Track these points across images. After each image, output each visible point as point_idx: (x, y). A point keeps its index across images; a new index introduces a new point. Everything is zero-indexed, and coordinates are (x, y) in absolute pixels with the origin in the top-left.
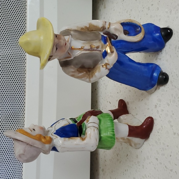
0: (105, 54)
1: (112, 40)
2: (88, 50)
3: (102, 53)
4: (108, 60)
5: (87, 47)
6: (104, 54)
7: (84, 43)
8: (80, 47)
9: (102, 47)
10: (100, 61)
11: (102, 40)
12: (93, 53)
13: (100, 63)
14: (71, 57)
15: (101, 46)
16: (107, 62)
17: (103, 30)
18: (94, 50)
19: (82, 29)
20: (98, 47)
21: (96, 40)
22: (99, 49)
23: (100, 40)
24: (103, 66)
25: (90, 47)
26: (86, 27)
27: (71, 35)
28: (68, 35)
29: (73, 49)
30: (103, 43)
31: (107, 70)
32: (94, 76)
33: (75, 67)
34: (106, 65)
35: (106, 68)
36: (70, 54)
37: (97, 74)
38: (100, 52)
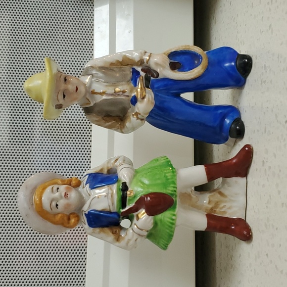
1: (152, 78)
2: (112, 95)
3: (131, 98)
4: (138, 109)
5: (110, 90)
6: (134, 100)
7: (107, 86)
8: (102, 91)
9: (131, 91)
10: (129, 109)
11: (132, 80)
13: (129, 111)
14: (90, 104)
15: (130, 89)
16: (137, 111)
17: (140, 64)
18: (118, 95)
19: (112, 64)
20: (124, 92)
21: (122, 81)
22: (126, 94)
23: (128, 82)
24: (133, 115)
25: (114, 91)
26: (118, 61)
27: (92, 75)
28: (89, 75)
29: (93, 93)
30: (133, 85)
31: (139, 121)
32: (125, 127)
33: (98, 115)
34: (137, 114)
35: (138, 118)
36: (88, 100)
37: (127, 124)
38: (127, 98)
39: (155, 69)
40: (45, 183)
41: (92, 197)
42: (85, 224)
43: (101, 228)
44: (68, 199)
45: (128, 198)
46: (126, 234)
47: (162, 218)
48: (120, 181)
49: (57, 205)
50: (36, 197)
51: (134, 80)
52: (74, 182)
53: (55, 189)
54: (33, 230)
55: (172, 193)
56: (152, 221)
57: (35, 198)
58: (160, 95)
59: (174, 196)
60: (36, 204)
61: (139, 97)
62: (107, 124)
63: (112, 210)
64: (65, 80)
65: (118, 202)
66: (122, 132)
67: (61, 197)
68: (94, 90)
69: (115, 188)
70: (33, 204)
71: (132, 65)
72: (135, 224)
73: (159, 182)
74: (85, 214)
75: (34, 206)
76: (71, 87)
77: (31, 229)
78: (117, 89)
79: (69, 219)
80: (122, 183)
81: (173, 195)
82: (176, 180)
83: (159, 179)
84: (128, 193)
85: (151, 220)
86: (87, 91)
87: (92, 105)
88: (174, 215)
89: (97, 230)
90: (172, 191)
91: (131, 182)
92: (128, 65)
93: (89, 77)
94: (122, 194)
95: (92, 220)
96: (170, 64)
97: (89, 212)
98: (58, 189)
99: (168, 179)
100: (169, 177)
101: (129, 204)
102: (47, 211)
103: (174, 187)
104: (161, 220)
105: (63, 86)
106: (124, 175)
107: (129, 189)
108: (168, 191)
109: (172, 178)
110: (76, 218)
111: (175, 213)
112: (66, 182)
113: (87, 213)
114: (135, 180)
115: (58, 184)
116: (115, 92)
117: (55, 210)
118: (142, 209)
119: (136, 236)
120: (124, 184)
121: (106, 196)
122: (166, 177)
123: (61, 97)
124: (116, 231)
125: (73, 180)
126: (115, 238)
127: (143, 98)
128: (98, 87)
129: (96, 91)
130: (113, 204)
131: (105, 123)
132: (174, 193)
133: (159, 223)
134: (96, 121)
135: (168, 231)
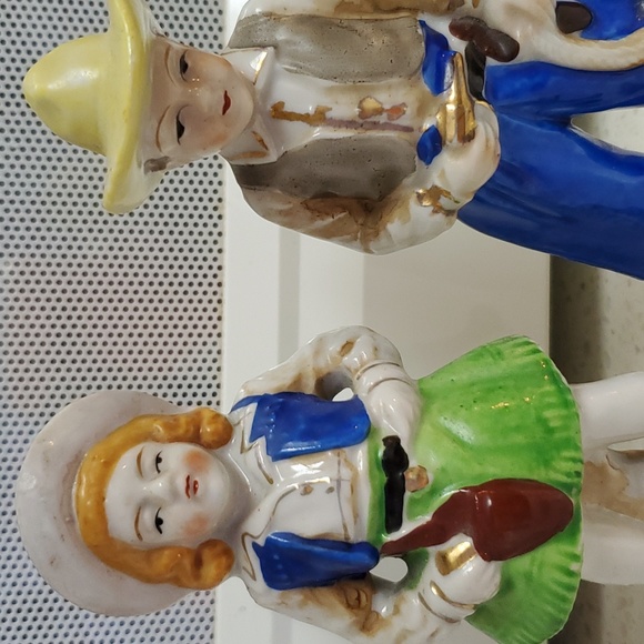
0: (431, 145)
1: (491, 62)
2: (349, 124)
3: (418, 136)
4: (443, 175)
5: (345, 108)
6: (429, 144)
7: (330, 90)
8: (311, 109)
9: (422, 111)
10: (406, 176)
11: (424, 70)
12: (369, 139)
13: (407, 181)
14: (263, 155)
15: (416, 105)
16: (438, 183)
17: (449, 8)
18: (375, 125)
20: (397, 110)
22: (403, 121)
23: (411, 75)
24: (420, 197)
25: (357, 110)
27: (275, 47)
28: (263, 46)
29: (279, 113)
30: (427, 89)
31: (440, 217)
32: (382, 233)
33: (291, 194)
34: (435, 194)
35: (437, 209)
36: (261, 141)
37: (394, 226)
38: (405, 136)
39: (507, 29)
40: (110, 435)
41: (279, 489)
42: (254, 578)
43: (307, 590)
44: (197, 500)
45: (408, 494)
46: (397, 611)
47: (535, 570)
48: (377, 431)
49: (159, 522)
50: (83, 493)
51: (431, 69)
52: (207, 429)
53: (148, 461)
54: (76, 608)
55: (569, 480)
56: (498, 579)
57: (78, 497)
58: (515, 122)
59: (574, 491)
60: (86, 521)
61: (451, 132)
62: (320, 223)
63: (354, 537)
64: (184, 67)
65: (373, 507)
66: (367, 250)
67: (174, 494)
68: (282, 104)
69: (361, 457)
70: (72, 521)
71: (414, 10)
72: (433, 584)
73: (519, 439)
74: (255, 546)
75: (78, 525)
76: (207, 98)
77: (69, 604)
78: (370, 104)
79: (198, 563)
80: (386, 440)
81: (569, 487)
82: (578, 432)
83: (518, 429)
84: (410, 476)
85: (494, 576)
86: (256, 110)
87: (273, 157)
88: (576, 558)
89: (295, 596)
90: (568, 475)
91: (415, 436)
92: (398, 9)
93: (263, 54)
94: (385, 479)
95: (280, 567)
96: (556, 10)
97: (268, 541)
98: (158, 460)
99: (550, 431)
100: (553, 424)
101: (412, 516)
102: (124, 543)
103: (574, 460)
104: (528, 577)
105: (176, 92)
106: (388, 408)
107: (413, 463)
108: (555, 473)
109: (565, 428)
110: (224, 560)
111: (577, 551)
112: (181, 431)
113: (261, 542)
114: (427, 428)
115: (156, 440)
116: (363, 114)
117: (151, 537)
118: (460, 536)
119: (434, 623)
120: (393, 444)
121: (330, 490)
122: (542, 421)
123: (168, 131)
124: (359, 599)
125: (205, 422)
126: (356, 623)
127: (467, 137)
128: (300, 94)
129: (288, 108)
130: (356, 516)
131: (312, 220)
132: (576, 480)
133: (520, 585)
134: (280, 212)
135: (550, 609)
